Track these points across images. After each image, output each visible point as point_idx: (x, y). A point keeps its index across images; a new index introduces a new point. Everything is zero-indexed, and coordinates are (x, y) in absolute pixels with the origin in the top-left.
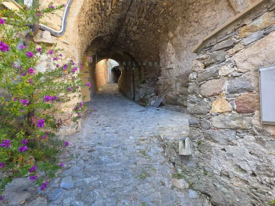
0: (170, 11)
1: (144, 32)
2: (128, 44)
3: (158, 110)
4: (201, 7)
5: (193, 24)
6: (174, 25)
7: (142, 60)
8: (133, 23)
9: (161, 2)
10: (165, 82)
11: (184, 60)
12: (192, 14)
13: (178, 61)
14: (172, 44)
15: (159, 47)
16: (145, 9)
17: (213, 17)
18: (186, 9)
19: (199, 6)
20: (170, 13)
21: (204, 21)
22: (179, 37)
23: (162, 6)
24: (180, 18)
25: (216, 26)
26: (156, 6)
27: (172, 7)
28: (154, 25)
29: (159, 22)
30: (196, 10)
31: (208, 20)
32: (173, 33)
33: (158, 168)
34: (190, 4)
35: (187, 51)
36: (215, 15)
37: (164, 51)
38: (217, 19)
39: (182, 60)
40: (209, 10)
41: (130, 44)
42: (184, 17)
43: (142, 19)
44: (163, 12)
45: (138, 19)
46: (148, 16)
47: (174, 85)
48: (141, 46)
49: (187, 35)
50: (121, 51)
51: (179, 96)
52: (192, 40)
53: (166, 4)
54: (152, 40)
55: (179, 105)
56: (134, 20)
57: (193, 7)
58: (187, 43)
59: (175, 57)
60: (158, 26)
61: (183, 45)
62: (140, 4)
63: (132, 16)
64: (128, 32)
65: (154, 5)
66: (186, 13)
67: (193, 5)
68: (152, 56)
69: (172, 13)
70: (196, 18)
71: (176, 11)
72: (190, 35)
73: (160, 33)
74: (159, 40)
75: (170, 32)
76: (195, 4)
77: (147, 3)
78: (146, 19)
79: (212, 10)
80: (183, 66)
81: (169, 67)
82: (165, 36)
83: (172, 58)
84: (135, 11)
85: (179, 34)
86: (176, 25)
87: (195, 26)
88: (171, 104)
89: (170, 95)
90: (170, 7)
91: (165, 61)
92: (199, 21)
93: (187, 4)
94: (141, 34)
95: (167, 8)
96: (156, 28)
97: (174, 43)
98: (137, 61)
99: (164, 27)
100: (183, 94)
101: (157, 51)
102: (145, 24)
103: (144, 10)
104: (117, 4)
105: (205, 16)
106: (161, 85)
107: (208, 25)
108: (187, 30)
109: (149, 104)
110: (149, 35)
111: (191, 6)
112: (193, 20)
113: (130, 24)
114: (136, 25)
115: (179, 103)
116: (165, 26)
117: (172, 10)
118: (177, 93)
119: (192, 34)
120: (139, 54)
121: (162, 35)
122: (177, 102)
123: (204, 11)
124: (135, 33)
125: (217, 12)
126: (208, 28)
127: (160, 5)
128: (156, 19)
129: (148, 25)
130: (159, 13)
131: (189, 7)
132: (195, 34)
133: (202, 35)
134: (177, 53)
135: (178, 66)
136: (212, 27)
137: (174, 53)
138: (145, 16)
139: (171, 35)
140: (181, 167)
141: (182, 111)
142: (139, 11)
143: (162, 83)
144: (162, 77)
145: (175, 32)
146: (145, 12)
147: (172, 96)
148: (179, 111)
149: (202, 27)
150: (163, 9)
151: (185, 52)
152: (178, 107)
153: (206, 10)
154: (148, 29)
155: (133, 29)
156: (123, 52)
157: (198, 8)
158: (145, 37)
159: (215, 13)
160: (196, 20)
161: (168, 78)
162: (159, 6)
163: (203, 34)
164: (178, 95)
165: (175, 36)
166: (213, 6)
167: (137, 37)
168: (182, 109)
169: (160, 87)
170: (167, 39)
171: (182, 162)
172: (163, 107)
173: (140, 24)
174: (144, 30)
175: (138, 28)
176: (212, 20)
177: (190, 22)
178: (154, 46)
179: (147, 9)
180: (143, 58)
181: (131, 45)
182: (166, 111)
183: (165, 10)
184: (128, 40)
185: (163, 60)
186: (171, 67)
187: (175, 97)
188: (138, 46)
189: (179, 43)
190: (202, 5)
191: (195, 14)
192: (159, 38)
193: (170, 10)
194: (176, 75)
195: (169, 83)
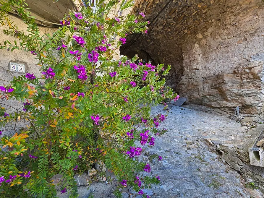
0: (204, 14)
1: (169, 32)
2: (147, 43)
3: (182, 109)
4: (241, 10)
5: (228, 26)
6: (205, 26)
7: (159, 58)
8: (160, 23)
9: (197, 4)
10: (190, 83)
11: (212, 61)
12: (229, 17)
13: (205, 62)
14: (200, 45)
15: (183, 47)
16: (177, 11)
17: (254, 21)
18: (223, 12)
19: (239, 9)
20: (203, 15)
21: (242, 25)
22: (209, 38)
23: (196, 8)
24: (214, 20)
25: (257, 30)
26: (190, 8)
27: (207, 9)
28: (181, 26)
29: (189, 24)
30: (235, 13)
31: (247, 23)
32: (202, 34)
33: (225, 176)
34: (229, 7)
35: (217, 53)
36: (257, 20)
37: (189, 52)
38: (259, 24)
39: (210, 61)
40: (250, 14)
41: (149, 43)
42: (219, 20)
43: (170, 20)
44: (195, 14)
45: (166, 20)
46: (178, 17)
47: (201, 86)
48: (162, 44)
49: (219, 37)
50: (138, 49)
51: (207, 98)
52: (224, 42)
53: (201, 6)
54: (175, 40)
55: (204, 105)
56: (162, 20)
57: (232, 10)
58: (218, 45)
59: (202, 58)
60: (186, 27)
61: (212, 46)
62: (173, 6)
63: (161, 17)
64: (152, 32)
65: (187, 7)
66: (222, 15)
67: (232, 9)
68: (171, 55)
69: (205, 15)
70: (233, 21)
71: (211, 13)
72: (223, 37)
73: (186, 33)
74: (184, 41)
75: (200, 34)
76: (234, 7)
77: (181, 5)
78: (174, 20)
79: (255, 14)
80: (211, 68)
81: (195, 67)
82: (192, 37)
83: (198, 59)
84: (166, 12)
85: (210, 36)
86: (207, 27)
87: (231, 29)
88: (195, 104)
89: (196, 95)
90: (204, 10)
91: (190, 61)
92: (236, 24)
93: (226, 7)
94: (164, 34)
95: (201, 10)
96: (183, 29)
97: (201, 44)
98: (153, 59)
99: (192, 29)
100: (211, 95)
101: (180, 51)
102: (172, 25)
103: (175, 11)
104: (152, 5)
105: (244, 20)
106: (184, 84)
107: (248, 28)
108: (220, 33)
109: (169, 102)
110: (173, 35)
111: (229, 10)
112: (229, 23)
113: (157, 24)
114: (162, 25)
115: (206, 103)
116: (194, 28)
117: (206, 13)
118: (205, 94)
119: (226, 37)
120: (157, 52)
121: (189, 36)
122: (203, 102)
123: (244, 15)
124: (158, 33)
125: (260, 16)
126: (246, 31)
127: (194, 7)
128: (186, 21)
129: (175, 26)
130: (191, 14)
131: (226, 10)
132: (229, 37)
133: (238, 39)
134: (204, 54)
135: (205, 67)
136: (251, 31)
137: (201, 54)
138: (174, 18)
139: (200, 36)
140: (252, 177)
141: (209, 112)
142: (169, 13)
143: (186, 83)
144: (185, 76)
145: (205, 34)
146: (176, 13)
147: (198, 96)
148: (206, 112)
149: (239, 30)
150: (197, 11)
151: (214, 53)
152: (203, 107)
153: (247, 14)
154: (173, 29)
155: (158, 29)
156: (139, 50)
157: (238, 11)
158: (168, 37)
159: (257, 17)
160: (233, 23)
161: (193, 78)
162: (192, 8)
163: (239, 37)
164: (206, 96)
165: (205, 37)
166: (256, 10)
167: (159, 37)
168: (210, 110)
169: (183, 86)
170: (195, 40)
171: (253, 173)
172: (186, 106)
173: (167, 25)
174: (169, 30)
175: (163, 28)
176: (252, 24)
177: (226, 25)
178: (176, 45)
179: (179, 11)
180: (161, 56)
181: (151, 43)
182: (190, 110)
183: (198, 12)
184: (149, 39)
185: (187, 61)
186: (197, 68)
187: (201, 98)
188: (158, 45)
189: (208, 44)
190: (243, 8)
191: (233, 17)
192: (184, 38)
193: (204, 12)
194: (202, 76)
195: (195, 83)
